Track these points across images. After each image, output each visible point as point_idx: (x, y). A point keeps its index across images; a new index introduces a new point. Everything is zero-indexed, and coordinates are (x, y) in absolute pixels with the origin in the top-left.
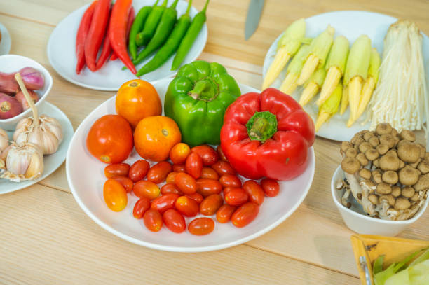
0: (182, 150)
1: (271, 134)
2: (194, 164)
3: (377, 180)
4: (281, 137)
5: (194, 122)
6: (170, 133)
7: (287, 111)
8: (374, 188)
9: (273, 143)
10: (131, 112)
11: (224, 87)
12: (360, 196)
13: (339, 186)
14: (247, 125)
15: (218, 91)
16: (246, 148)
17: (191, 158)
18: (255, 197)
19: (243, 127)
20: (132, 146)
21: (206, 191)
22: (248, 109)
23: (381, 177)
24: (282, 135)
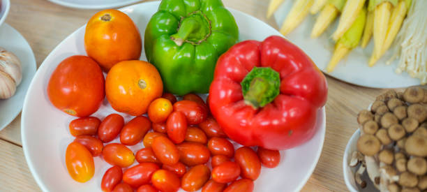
0: (163, 107)
1: (272, 97)
2: (176, 125)
3: (401, 167)
4: (284, 102)
5: (179, 70)
6: (148, 84)
7: (293, 69)
8: (396, 178)
9: (273, 112)
10: (102, 53)
11: (217, 25)
12: (378, 180)
13: (354, 163)
14: (242, 84)
15: (209, 31)
16: (240, 115)
17: (173, 118)
18: (249, 170)
19: (238, 87)
20: (103, 96)
21: (190, 158)
22: (244, 62)
23: (406, 164)
24: (285, 101)
